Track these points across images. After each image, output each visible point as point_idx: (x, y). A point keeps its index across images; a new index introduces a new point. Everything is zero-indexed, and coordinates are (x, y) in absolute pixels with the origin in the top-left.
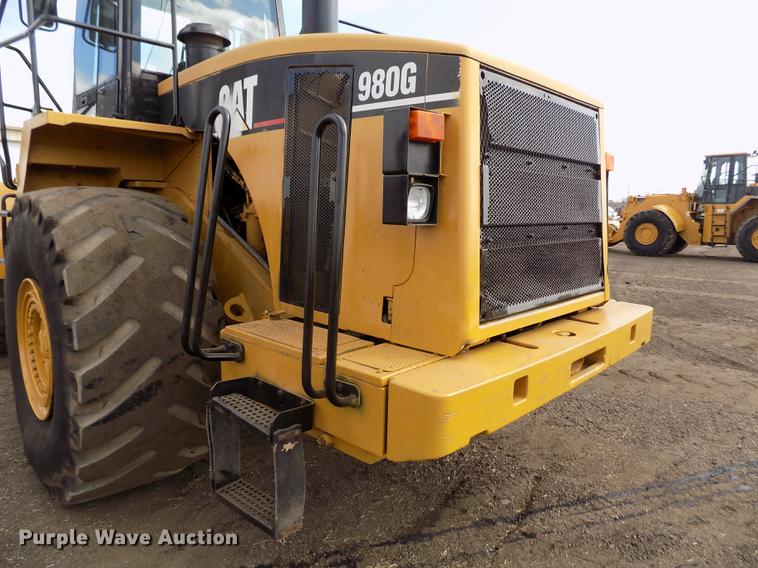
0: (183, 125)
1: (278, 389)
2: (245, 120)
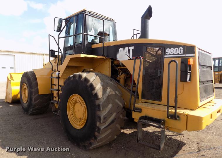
2: (129, 57)
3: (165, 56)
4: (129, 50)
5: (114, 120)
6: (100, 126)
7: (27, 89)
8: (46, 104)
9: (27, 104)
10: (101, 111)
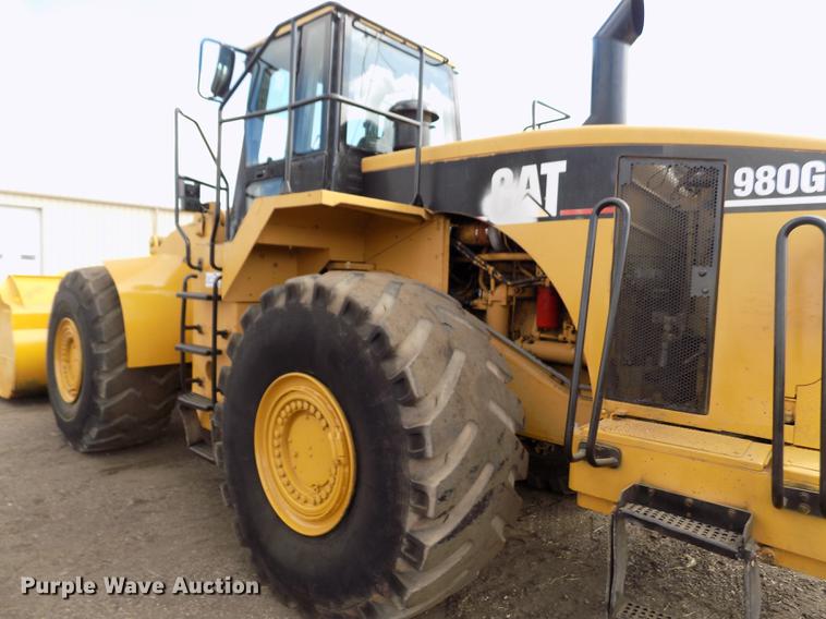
0: (422, 206)
1: (685, 497)
2: (543, 207)
3: (728, 204)
4: (543, 180)
5: (485, 499)
6: (422, 531)
7: (77, 342)
8: (157, 408)
9: (76, 407)
10: (428, 459)
